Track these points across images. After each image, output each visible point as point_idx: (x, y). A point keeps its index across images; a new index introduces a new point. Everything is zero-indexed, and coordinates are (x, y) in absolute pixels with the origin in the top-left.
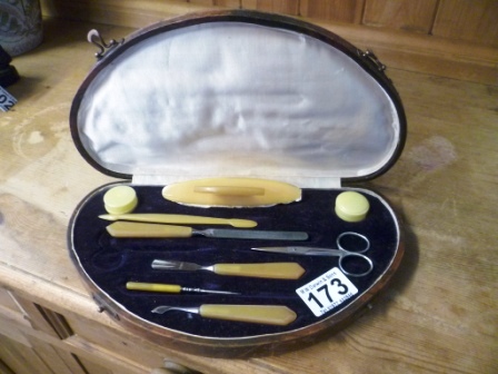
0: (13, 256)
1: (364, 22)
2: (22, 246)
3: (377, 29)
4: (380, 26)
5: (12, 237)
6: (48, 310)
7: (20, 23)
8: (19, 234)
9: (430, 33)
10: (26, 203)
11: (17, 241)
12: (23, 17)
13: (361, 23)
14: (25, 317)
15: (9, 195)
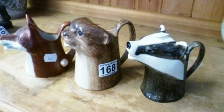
7: (17, 5)
9: (191, 16)
12: (19, 3)
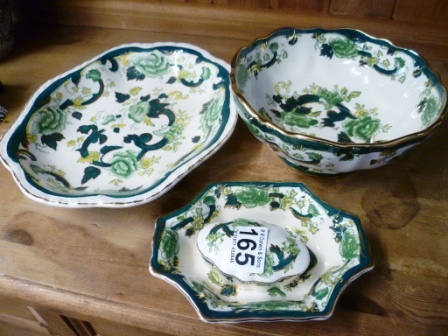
0: (57, 277)
1: (331, 10)
2: (63, 266)
3: (345, 17)
4: (345, 14)
5: (49, 258)
6: (75, 320)
8: (55, 253)
10: (52, 219)
11: (55, 261)
13: (328, 12)
14: (42, 325)
15: (30, 213)
